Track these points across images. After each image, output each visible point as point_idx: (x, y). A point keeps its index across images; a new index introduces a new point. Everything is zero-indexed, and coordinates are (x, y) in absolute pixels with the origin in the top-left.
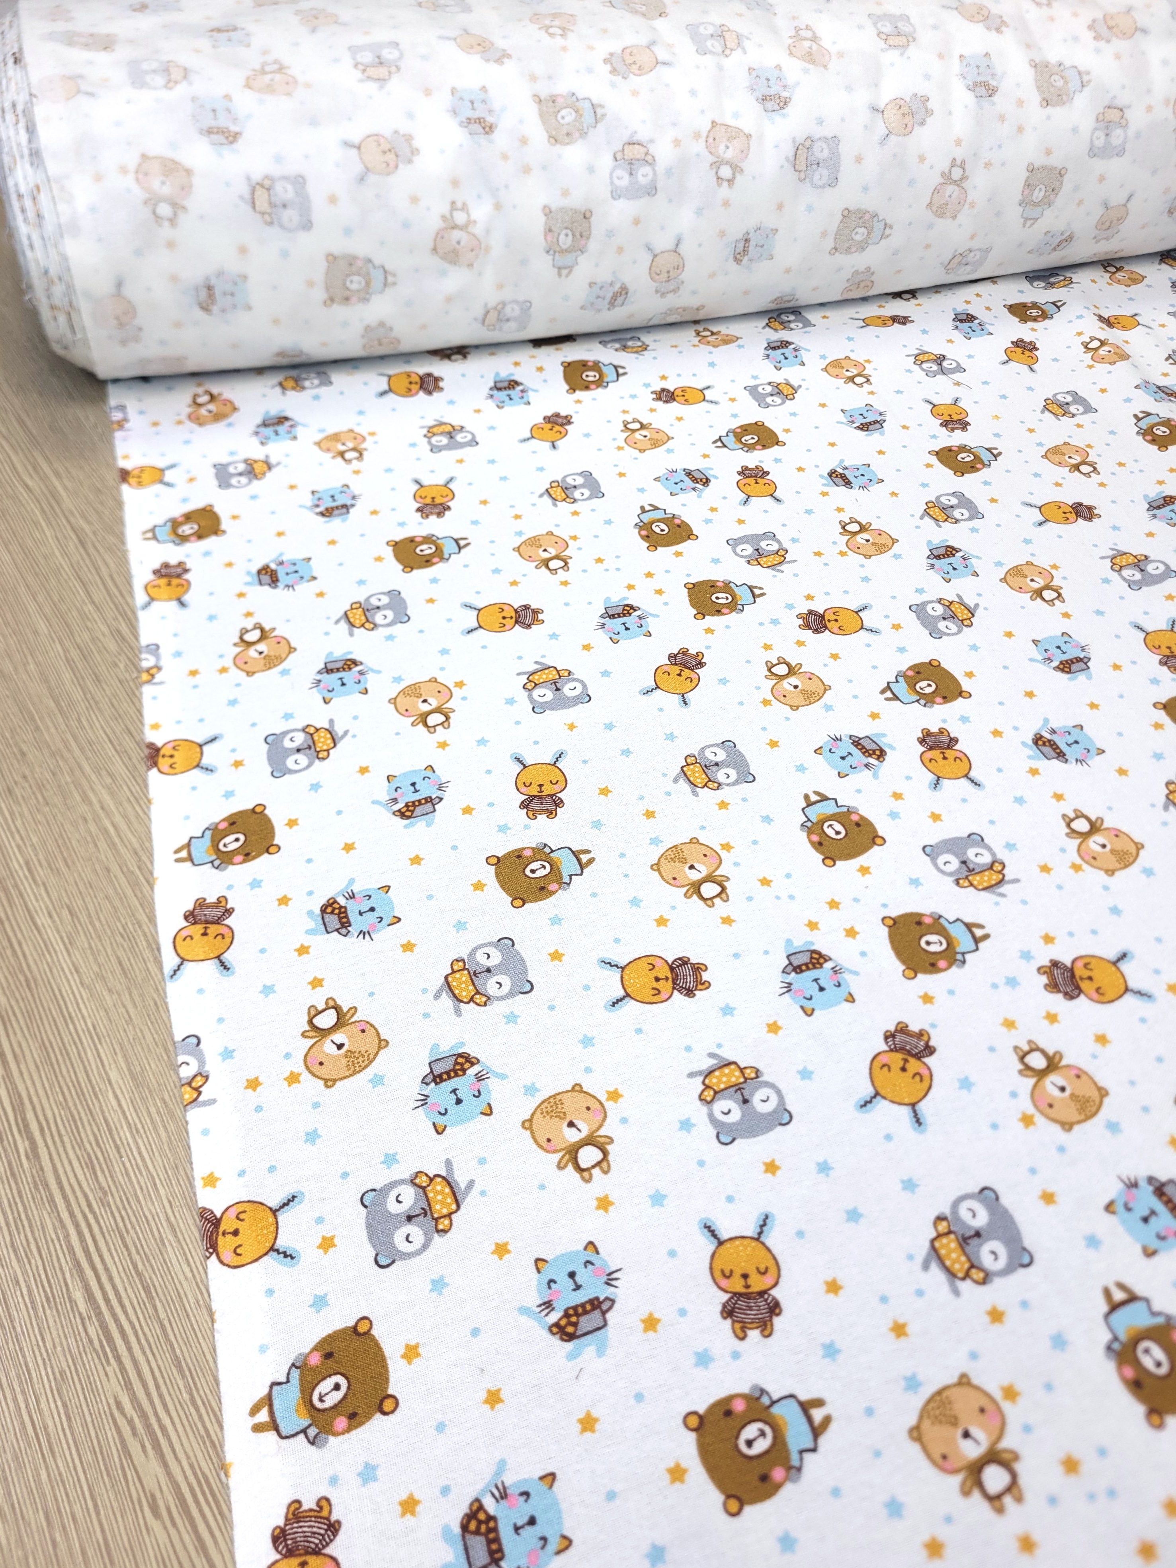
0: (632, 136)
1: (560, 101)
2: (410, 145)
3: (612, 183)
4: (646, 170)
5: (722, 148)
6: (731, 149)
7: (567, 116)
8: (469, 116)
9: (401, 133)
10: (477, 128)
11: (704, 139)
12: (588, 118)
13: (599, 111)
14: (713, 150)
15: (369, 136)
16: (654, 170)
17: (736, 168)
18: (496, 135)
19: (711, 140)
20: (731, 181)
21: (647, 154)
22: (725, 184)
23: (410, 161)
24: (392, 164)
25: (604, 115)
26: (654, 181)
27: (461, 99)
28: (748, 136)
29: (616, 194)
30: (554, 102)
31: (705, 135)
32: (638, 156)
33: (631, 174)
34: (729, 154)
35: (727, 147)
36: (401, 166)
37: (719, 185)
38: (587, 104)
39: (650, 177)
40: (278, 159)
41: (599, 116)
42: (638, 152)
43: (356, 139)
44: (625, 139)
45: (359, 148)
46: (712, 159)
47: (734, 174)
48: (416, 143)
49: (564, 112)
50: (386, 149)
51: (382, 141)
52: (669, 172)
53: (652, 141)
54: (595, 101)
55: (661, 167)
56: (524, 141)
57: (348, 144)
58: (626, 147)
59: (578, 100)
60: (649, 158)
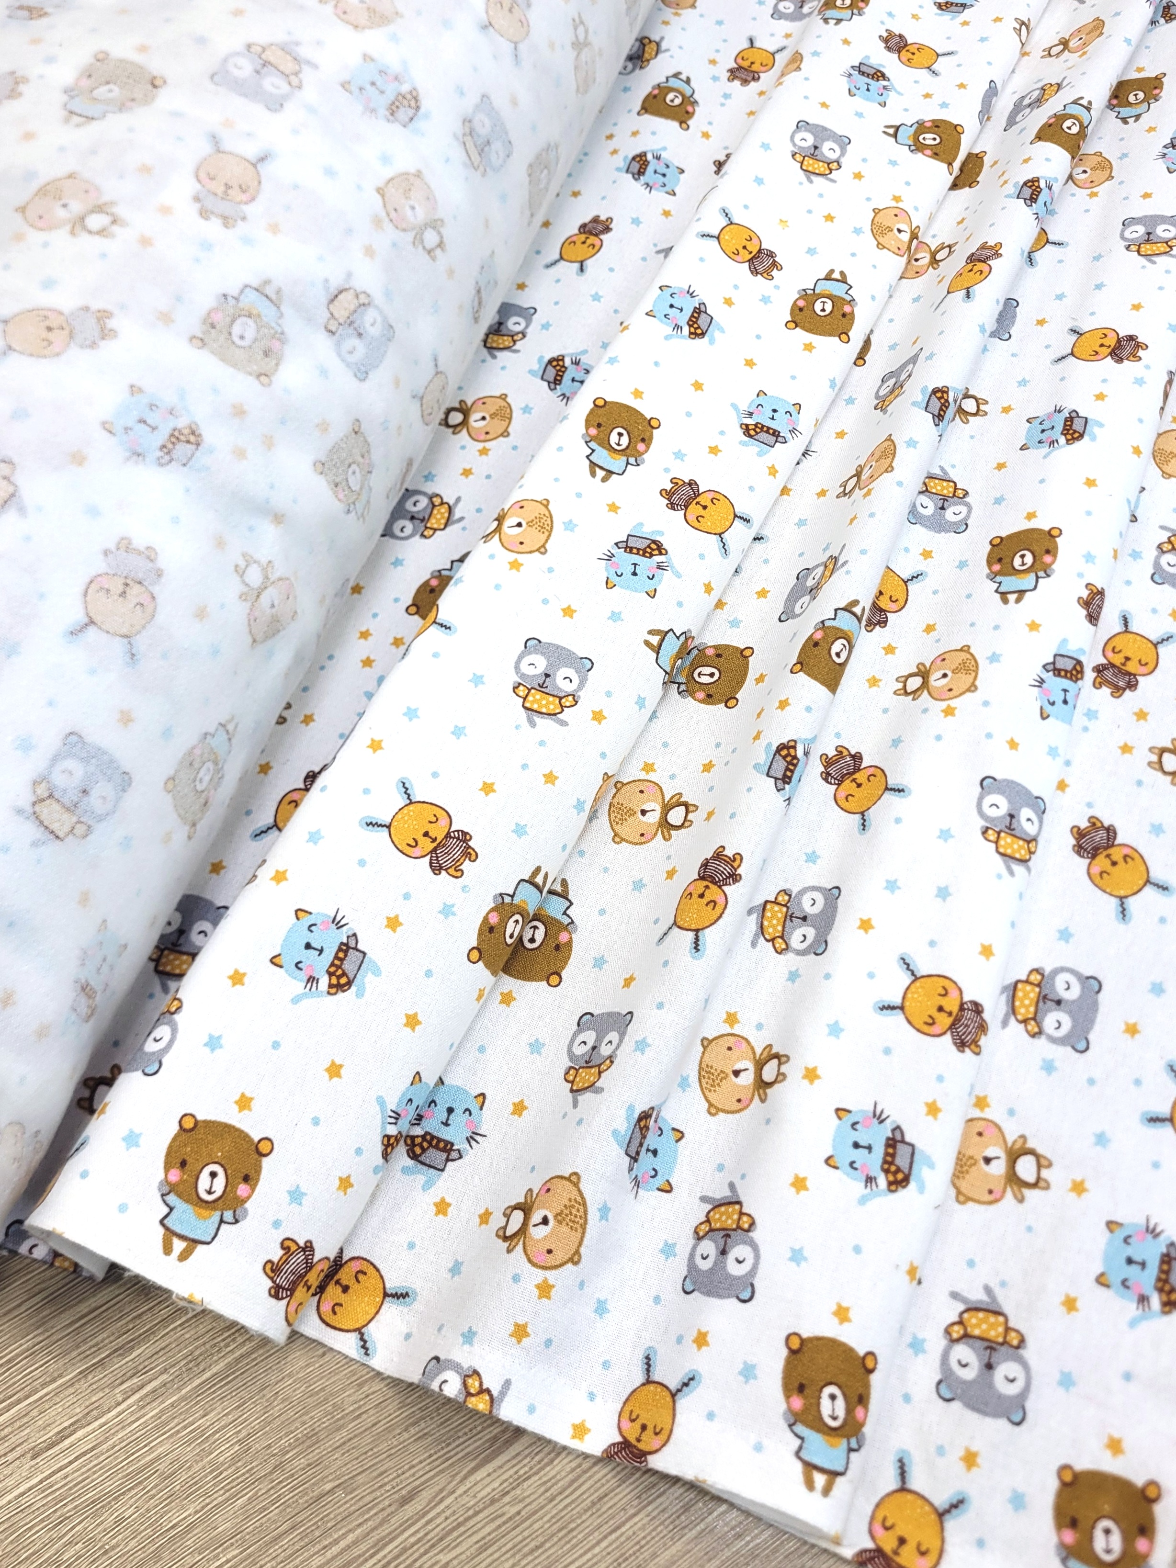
0: (326, 288)
1: (218, 318)
2: (140, 553)
3: (348, 365)
4: (370, 315)
5: (409, 212)
6: (417, 207)
7: (245, 329)
8: (160, 443)
9: (112, 546)
10: (182, 450)
11: (387, 220)
12: (267, 311)
13: (270, 291)
14: (404, 226)
15: (85, 594)
16: (377, 307)
17: (435, 224)
18: (209, 435)
19: (393, 215)
20: (441, 245)
21: (357, 296)
22: (438, 251)
23: (159, 574)
24: (145, 599)
25: (279, 292)
26: (385, 319)
27: (127, 429)
28: (418, 175)
29: (362, 374)
30: (213, 326)
31: (384, 214)
32: (352, 307)
33: (360, 335)
34: (421, 215)
35: (413, 208)
36: (156, 590)
37: (434, 259)
38: (251, 297)
39: (379, 320)
40: (25, 745)
41: (273, 297)
42: (347, 302)
43: (78, 616)
44: (324, 300)
45: (92, 622)
46: (409, 236)
47: (439, 233)
48: (139, 542)
49: (236, 330)
50: (121, 588)
51: (106, 583)
52: (388, 294)
53: (349, 275)
54: (255, 283)
55: (378, 297)
56: (239, 412)
57: (76, 632)
58: (331, 306)
59: (237, 299)
60: (363, 299)
